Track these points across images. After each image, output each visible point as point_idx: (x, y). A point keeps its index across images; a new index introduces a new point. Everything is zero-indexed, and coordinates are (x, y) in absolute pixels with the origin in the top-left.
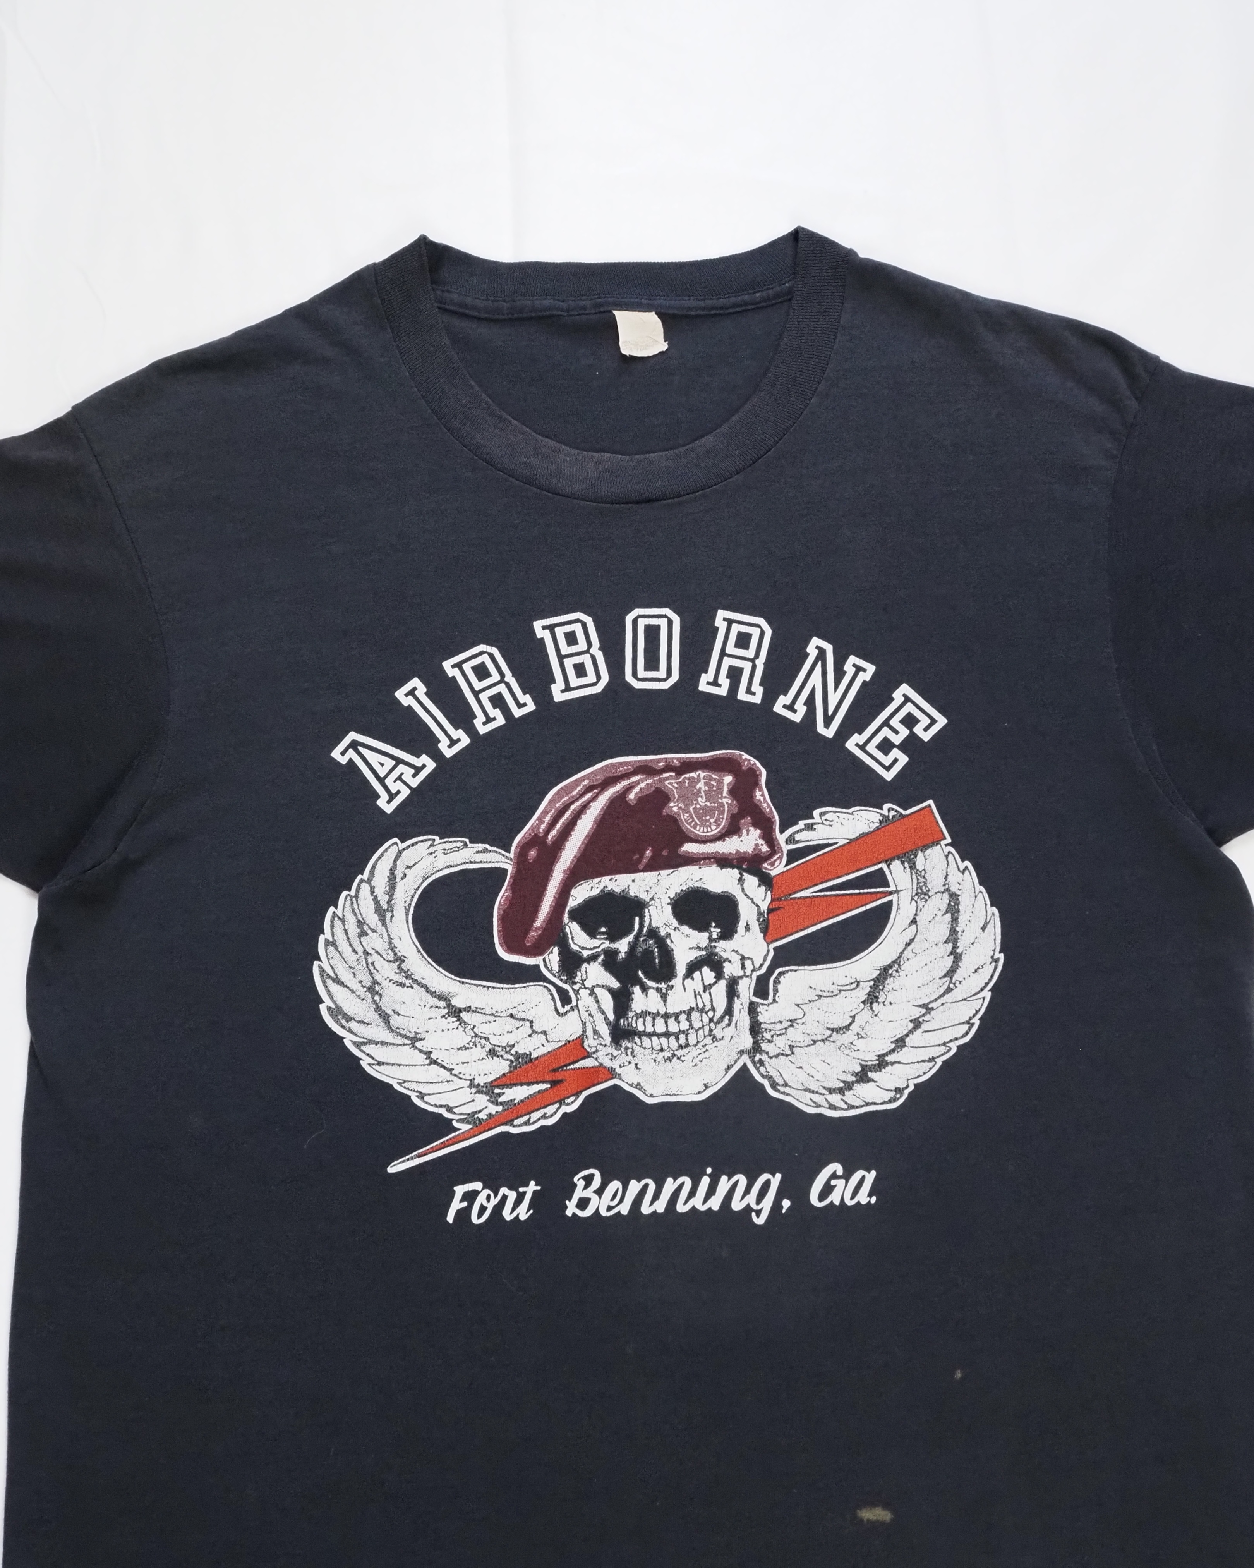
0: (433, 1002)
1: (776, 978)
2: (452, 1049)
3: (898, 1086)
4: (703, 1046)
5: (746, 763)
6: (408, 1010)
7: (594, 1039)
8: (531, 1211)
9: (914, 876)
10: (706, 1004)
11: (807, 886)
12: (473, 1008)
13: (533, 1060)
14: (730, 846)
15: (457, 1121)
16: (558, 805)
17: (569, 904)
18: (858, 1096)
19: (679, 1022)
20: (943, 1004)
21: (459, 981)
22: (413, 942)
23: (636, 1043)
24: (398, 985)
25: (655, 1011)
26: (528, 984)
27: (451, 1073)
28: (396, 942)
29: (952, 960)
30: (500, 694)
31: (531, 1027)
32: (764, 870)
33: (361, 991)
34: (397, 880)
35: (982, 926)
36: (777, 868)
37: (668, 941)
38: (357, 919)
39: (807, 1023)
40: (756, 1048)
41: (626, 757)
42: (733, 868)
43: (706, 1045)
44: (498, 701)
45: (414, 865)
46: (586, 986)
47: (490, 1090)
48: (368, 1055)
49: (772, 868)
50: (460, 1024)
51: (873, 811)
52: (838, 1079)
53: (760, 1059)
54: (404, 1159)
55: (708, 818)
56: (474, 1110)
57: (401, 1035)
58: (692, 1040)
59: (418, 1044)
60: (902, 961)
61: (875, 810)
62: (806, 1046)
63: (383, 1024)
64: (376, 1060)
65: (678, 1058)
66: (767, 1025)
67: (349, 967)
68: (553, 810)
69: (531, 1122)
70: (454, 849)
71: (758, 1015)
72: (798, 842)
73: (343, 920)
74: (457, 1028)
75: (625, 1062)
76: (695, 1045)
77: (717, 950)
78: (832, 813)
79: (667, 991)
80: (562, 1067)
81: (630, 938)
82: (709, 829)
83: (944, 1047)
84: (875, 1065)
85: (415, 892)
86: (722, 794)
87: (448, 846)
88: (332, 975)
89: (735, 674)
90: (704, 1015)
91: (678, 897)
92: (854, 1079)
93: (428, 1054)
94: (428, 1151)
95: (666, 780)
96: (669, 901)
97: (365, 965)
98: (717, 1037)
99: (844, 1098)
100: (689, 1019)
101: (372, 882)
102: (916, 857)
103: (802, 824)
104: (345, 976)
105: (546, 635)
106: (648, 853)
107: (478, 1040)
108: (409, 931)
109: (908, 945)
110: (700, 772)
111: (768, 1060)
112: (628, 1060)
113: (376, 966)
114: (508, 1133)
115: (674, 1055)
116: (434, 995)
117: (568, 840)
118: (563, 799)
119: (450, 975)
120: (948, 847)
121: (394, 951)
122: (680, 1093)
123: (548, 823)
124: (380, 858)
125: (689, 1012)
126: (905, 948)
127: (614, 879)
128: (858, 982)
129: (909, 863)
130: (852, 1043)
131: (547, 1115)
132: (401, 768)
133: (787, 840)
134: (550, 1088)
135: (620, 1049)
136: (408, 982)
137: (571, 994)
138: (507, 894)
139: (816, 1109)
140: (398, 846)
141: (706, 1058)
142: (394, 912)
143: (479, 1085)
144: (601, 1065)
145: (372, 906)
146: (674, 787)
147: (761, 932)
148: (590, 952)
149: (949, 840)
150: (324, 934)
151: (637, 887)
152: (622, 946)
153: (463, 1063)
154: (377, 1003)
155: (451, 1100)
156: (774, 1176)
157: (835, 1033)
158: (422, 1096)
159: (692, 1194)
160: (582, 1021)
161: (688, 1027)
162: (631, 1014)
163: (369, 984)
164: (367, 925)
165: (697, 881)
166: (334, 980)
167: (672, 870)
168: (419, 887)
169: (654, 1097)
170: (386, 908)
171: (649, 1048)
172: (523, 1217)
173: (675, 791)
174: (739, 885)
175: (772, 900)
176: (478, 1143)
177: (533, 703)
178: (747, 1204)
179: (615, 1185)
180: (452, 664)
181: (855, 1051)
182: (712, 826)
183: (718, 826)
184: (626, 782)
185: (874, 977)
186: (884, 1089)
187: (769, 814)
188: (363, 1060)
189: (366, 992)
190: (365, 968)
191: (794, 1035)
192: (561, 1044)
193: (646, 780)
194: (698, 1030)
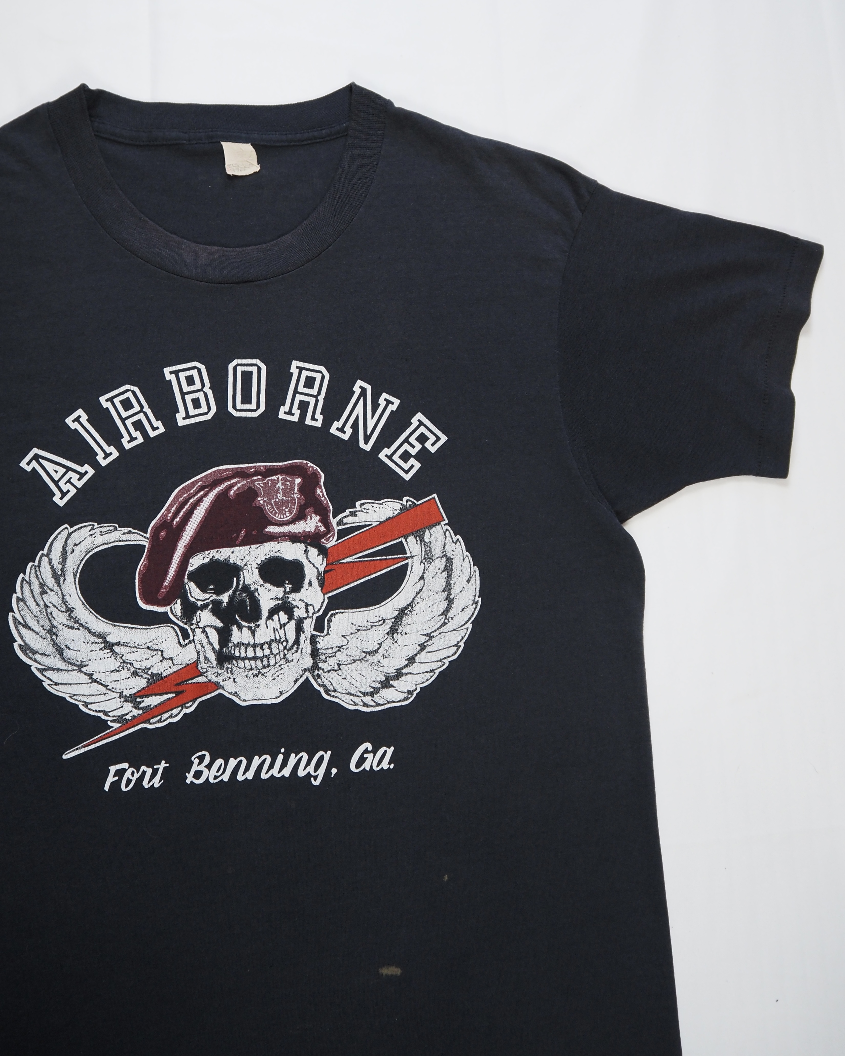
1: (329, 618)
2: (107, 671)
3: (410, 689)
4: (279, 666)
5: (311, 469)
6: (76, 646)
7: (205, 663)
8: (163, 781)
9: (423, 546)
10: (282, 637)
11: (350, 554)
12: (122, 643)
13: (163, 678)
14: (299, 527)
15: (111, 721)
16: (180, 500)
17: (188, 570)
18: (383, 697)
19: (263, 650)
20: (440, 633)
21: (112, 624)
22: (79, 598)
23: (234, 665)
24: (69, 628)
25: (247, 642)
26: (160, 625)
27: (107, 689)
28: (67, 598)
29: (447, 603)
30: (140, 420)
31: (162, 655)
32: (322, 544)
33: (43, 633)
34: (67, 554)
35: (467, 579)
36: (331, 542)
37: (256, 594)
38: (39, 582)
39: (350, 648)
40: (315, 666)
41: (228, 466)
42: (301, 543)
43: (281, 665)
44: (138, 425)
45: (79, 543)
46: (200, 626)
47: (133, 699)
48: (48, 678)
49: (327, 542)
50: (113, 654)
51: (396, 502)
52: (369, 686)
53: (318, 674)
54: (74, 749)
55: (284, 508)
56: (123, 713)
57: (71, 664)
58: (272, 662)
59: (83, 669)
60: (414, 604)
61: (397, 501)
62: (349, 664)
63: (58, 656)
64: (54, 682)
65: (263, 675)
66: (323, 650)
67: (34, 616)
68: (177, 503)
69: (162, 720)
70: (108, 532)
71: (317, 644)
72: (346, 524)
73: (29, 583)
74: (111, 657)
75: (226, 677)
76: (274, 666)
77: (290, 600)
78: (368, 504)
79: (255, 629)
80: (183, 682)
81: (230, 592)
82: (285, 516)
83: (441, 663)
84: (395, 676)
85: (81, 563)
86: (294, 490)
87: (103, 529)
88: (22, 621)
89: (304, 406)
90: (280, 645)
91: (263, 563)
92: (380, 686)
93: (90, 675)
94: (91, 743)
95: (255, 482)
96: (257, 566)
97: (45, 615)
98: (289, 660)
99: (374, 699)
100: (270, 648)
101: (50, 556)
102: (424, 533)
103: (348, 512)
104: (32, 623)
105: (173, 378)
106: (243, 533)
107: (125, 665)
108: (76, 590)
109: (418, 593)
110: (279, 476)
111: (323, 674)
112: (229, 676)
113: (53, 615)
114: (146, 728)
115: (259, 673)
116: (94, 634)
117: (188, 525)
118: (184, 496)
119: (105, 620)
120: (446, 526)
121: (66, 604)
122: (263, 698)
123: (173, 513)
124: (55, 538)
126: (416, 596)
127: (219, 551)
128: (384, 620)
129: (420, 537)
130: (379, 662)
131: (173, 715)
132: (70, 474)
133: (338, 522)
134: (175, 697)
135: (223, 669)
136: (76, 626)
137: (190, 631)
138: (145, 563)
139: (354, 706)
140: (68, 530)
141: (281, 674)
142: (66, 577)
143: (126, 696)
144: (210, 681)
145: (50, 572)
146: (261, 486)
147: (319, 587)
148: (203, 603)
149: (447, 521)
150: (16, 593)
151: (235, 556)
152: (225, 598)
153: (115, 681)
154: (54, 641)
155: (107, 707)
156: (326, 753)
157: (368, 655)
158: (86, 704)
160: (197, 651)
161: (269, 653)
162: (230, 645)
163: (48, 628)
164: (47, 586)
165: (276, 552)
166: (23, 626)
167: (259, 545)
168: (83, 559)
169: (246, 701)
170: (60, 574)
171: (243, 668)
172: (157, 785)
173: (261, 489)
174: (305, 554)
175: (327, 565)
176: (126, 736)
177: (163, 427)
178: (308, 772)
179: (220, 761)
180: (106, 398)
181: (381, 667)
182: (287, 514)
183: (291, 513)
184: (228, 483)
185: (395, 616)
186: (400, 692)
187: (325, 505)
188: (45, 682)
189: (46, 633)
190: (45, 617)
191: (341, 656)
192: (182, 666)
193: (242, 482)
194: (276, 655)
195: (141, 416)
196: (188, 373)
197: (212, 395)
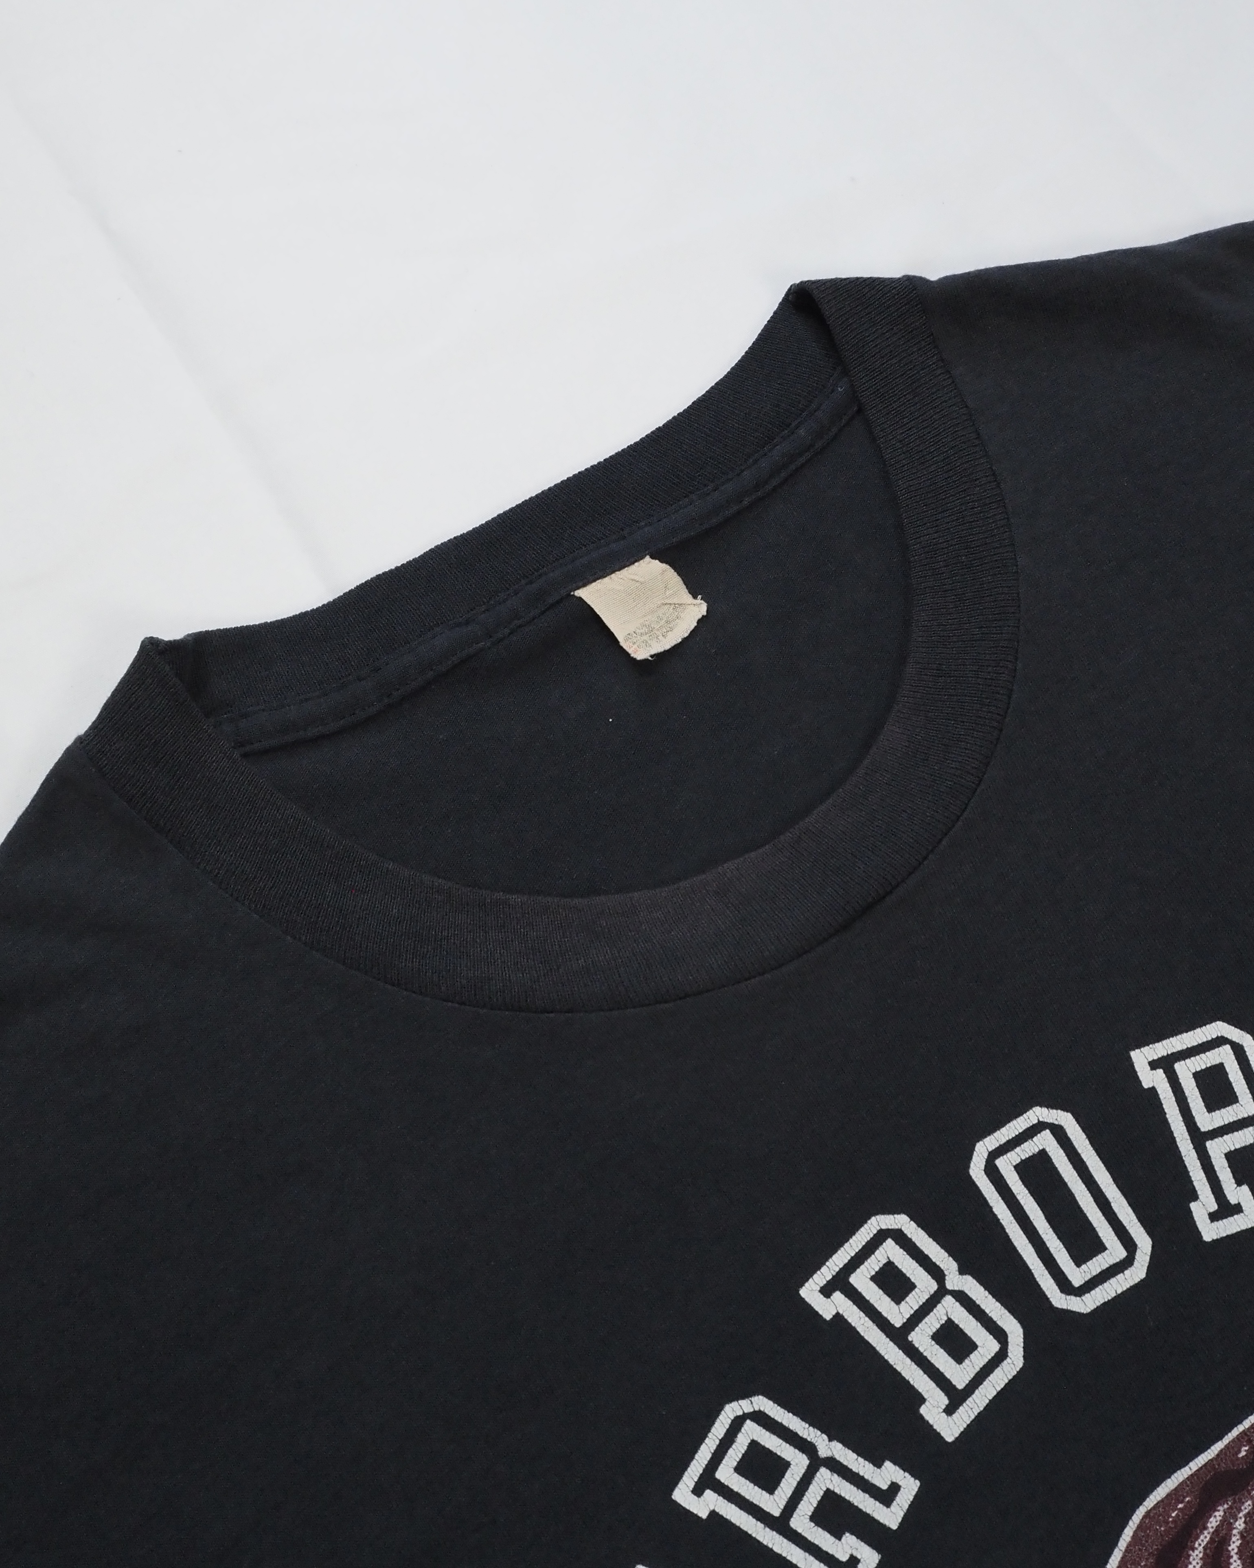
30: (828, 1495)
44: (834, 1515)
105: (841, 1305)
180: (692, 1485)
184: (1204, 1538)
193: (1240, 1510)
195: (825, 1479)
196: (874, 1264)
197: (983, 1288)
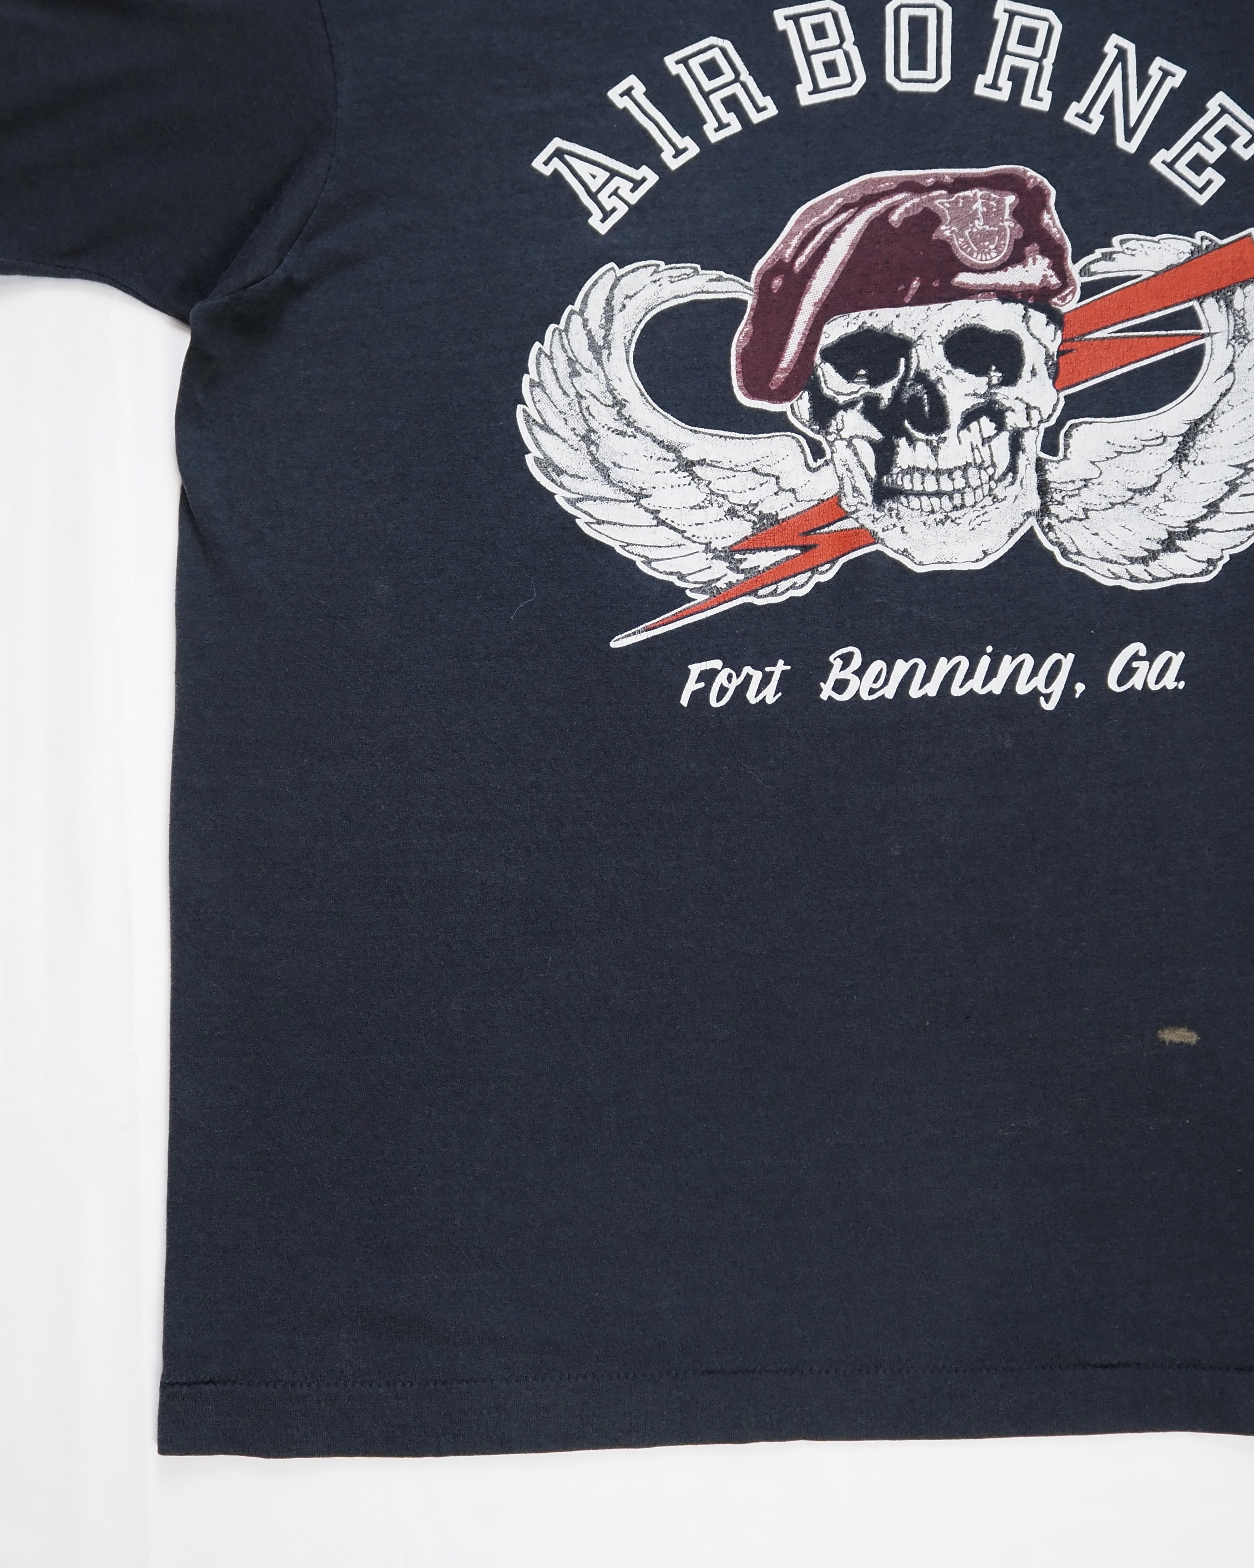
0: (661, 453)
1: (1067, 431)
2: (684, 507)
3: (1211, 557)
4: (982, 508)
5: (1032, 180)
6: (631, 462)
7: (853, 497)
8: (780, 694)
9: (1231, 317)
10: (985, 460)
11: (1104, 324)
12: (708, 461)
13: (780, 522)
14: (1013, 277)
15: (692, 590)
16: (807, 226)
17: (821, 343)
18: (1165, 567)
19: (953, 480)
21: (691, 430)
22: (636, 385)
23: (901, 503)
24: (617, 434)
25: (924, 467)
26: (773, 434)
27: (683, 536)
28: (615, 384)
30: (734, 95)
31: (778, 483)
32: (1054, 306)
33: (575, 441)
34: (614, 312)
36: (1069, 304)
37: (940, 387)
38: (567, 356)
39: (1104, 483)
40: (1044, 511)
41: (888, 172)
42: (1017, 303)
43: (985, 506)
44: (732, 103)
45: (635, 294)
46: (843, 437)
47: (730, 555)
48: (585, 512)
49: (1063, 304)
50: (693, 479)
51: (1184, 240)
52: (1141, 547)
53: (1049, 524)
54: (630, 632)
55: (987, 243)
56: (711, 578)
57: (623, 490)
58: (969, 499)
59: (643, 502)
60: (1216, 414)
61: (1185, 238)
62: (1103, 510)
63: (601, 478)
64: (595, 518)
65: (952, 521)
66: (1058, 485)
67: (560, 412)
68: (801, 232)
69: (778, 592)
70: (683, 276)
71: (1046, 474)
72: (1094, 273)
73: (550, 358)
74: (690, 484)
75: (889, 525)
76: (973, 506)
77: (998, 398)
78: (1134, 241)
80: (814, 530)
81: (895, 382)
82: (988, 257)
84: (1184, 532)
85: (637, 326)
86: (1003, 216)
87: (675, 273)
88: (540, 421)
89: (1018, 76)
90: (982, 471)
91: (951, 335)
92: (1160, 547)
93: (655, 513)
94: (658, 624)
95: (936, 200)
96: (941, 340)
97: (578, 410)
98: (999, 498)
99: (1148, 569)
100: (965, 476)
101: (585, 314)
102: (1233, 293)
103: (1098, 253)
104: (555, 423)
105: (789, 27)
106: (915, 284)
107: (714, 497)
108: (630, 371)
109: (1223, 395)
110: (976, 190)
111: (1059, 524)
112: (893, 524)
113: (591, 411)
114: (751, 604)
115: (947, 517)
116: (662, 444)
117: (819, 268)
118: (813, 220)
119: (680, 423)
121: (614, 394)
122: (955, 561)
123: (795, 247)
124: (593, 285)
125: (965, 468)
126: (1220, 400)
128: (1165, 438)
129: (1225, 301)
130: (1157, 506)
131: (797, 585)
132: (617, 181)
133: (1081, 270)
134: (800, 554)
135: (883, 511)
136: (630, 431)
137: (825, 445)
138: (747, 329)
139: (1115, 581)
140: (615, 272)
141: (985, 521)
142: (612, 350)
143: (716, 549)
144: (862, 526)
145: (585, 341)
146: (945, 207)
147: (1050, 378)
148: (847, 398)
150: (528, 373)
151: (902, 322)
152: (885, 391)
153: (697, 524)
154: (593, 454)
155: (684, 566)
156: (1066, 657)
157: (1138, 494)
158: (648, 562)
159: (970, 675)
160: (838, 477)
161: (964, 485)
162: (895, 470)
163: (583, 432)
164: (580, 363)
166: (541, 428)
167: (944, 304)
168: (641, 321)
169: (923, 565)
170: (602, 344)
171: (918, 510)
172: (770, 700)
174: (1024, 323)
175: (1063, 341)
176: (717, 615)
177: (774, 106)
178: (1034, 687)
179: (879, 665)
180: (676, 59)
181: (1161, 515)
182: (992, 253)
183: (999, 253)
184: (888, 201)
185: (1183, 432)
186: (1195, 560)
187: (1059, 240)
188: (579, 518)
189: (580, 441)
190: (578, 414)
191: (1089, 496)
192: (813, 504)
193: (912, 199)
194: (976, 489)
195: (737, 89)
196: (816, 19)
197: (859, 55)
